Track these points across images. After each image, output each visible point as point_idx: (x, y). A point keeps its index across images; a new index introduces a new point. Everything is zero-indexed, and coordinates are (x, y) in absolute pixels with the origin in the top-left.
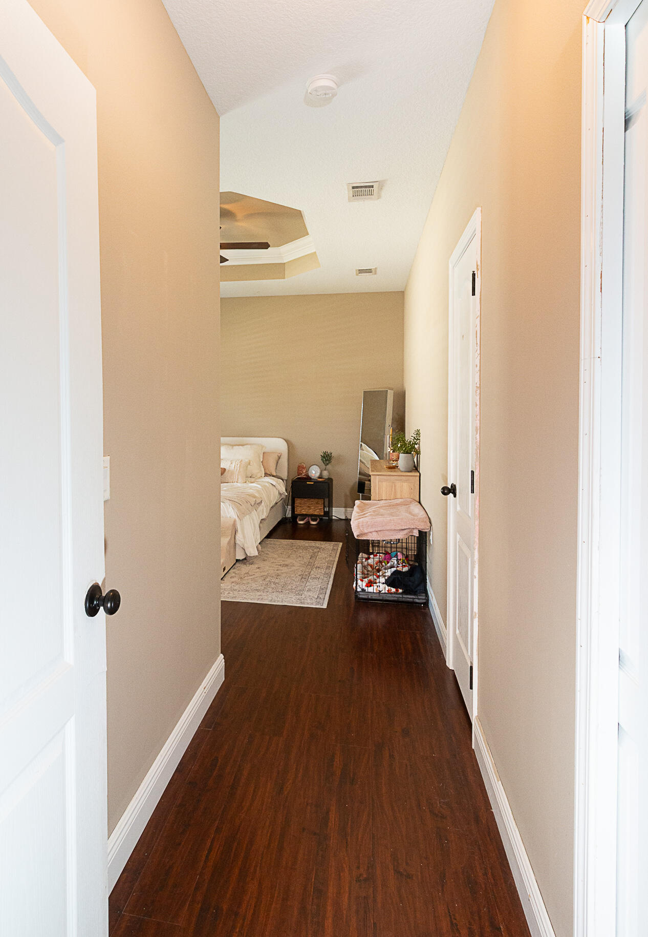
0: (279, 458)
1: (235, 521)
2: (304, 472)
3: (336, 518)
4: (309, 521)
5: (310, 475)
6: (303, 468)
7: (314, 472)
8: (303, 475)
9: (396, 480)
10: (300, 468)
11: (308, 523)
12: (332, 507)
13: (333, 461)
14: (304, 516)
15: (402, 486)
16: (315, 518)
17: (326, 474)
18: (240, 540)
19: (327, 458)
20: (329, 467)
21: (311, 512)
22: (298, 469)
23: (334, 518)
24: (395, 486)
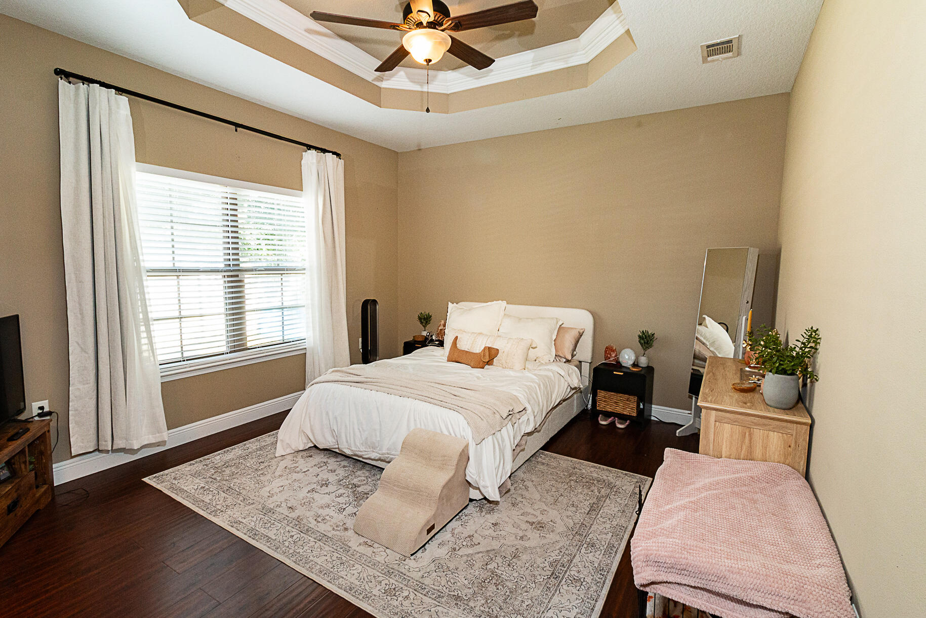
0: (581, 336)
1: (467, 446)
2: (613, 355)
3: (657, 419)
4: (615, 421)
5: (621, 360)
6: (613, 351)
7: (627, 358)
8: (612, 360)
9: (756, 424)
10: (609, 350)
11: (613, 424)
12: (651, 404)
13: (655, 344)
14: (607, 415)
15: (768, 434)
16: (622, 417)
17: (643, 362)
18: (470, 476)
19: (646, 340)
20: (650, 351)
21: (619, 410)
22: (606, 351)
23: (653, 418)
24: (750, 435)
